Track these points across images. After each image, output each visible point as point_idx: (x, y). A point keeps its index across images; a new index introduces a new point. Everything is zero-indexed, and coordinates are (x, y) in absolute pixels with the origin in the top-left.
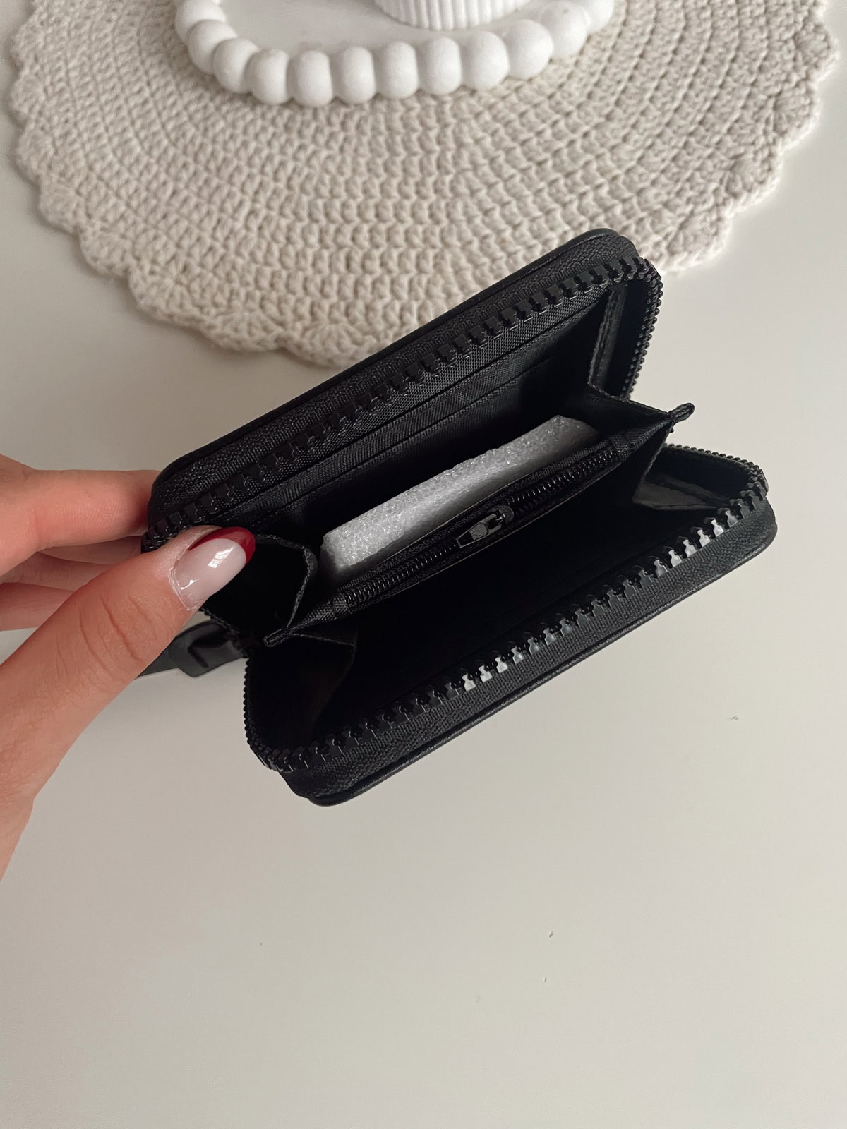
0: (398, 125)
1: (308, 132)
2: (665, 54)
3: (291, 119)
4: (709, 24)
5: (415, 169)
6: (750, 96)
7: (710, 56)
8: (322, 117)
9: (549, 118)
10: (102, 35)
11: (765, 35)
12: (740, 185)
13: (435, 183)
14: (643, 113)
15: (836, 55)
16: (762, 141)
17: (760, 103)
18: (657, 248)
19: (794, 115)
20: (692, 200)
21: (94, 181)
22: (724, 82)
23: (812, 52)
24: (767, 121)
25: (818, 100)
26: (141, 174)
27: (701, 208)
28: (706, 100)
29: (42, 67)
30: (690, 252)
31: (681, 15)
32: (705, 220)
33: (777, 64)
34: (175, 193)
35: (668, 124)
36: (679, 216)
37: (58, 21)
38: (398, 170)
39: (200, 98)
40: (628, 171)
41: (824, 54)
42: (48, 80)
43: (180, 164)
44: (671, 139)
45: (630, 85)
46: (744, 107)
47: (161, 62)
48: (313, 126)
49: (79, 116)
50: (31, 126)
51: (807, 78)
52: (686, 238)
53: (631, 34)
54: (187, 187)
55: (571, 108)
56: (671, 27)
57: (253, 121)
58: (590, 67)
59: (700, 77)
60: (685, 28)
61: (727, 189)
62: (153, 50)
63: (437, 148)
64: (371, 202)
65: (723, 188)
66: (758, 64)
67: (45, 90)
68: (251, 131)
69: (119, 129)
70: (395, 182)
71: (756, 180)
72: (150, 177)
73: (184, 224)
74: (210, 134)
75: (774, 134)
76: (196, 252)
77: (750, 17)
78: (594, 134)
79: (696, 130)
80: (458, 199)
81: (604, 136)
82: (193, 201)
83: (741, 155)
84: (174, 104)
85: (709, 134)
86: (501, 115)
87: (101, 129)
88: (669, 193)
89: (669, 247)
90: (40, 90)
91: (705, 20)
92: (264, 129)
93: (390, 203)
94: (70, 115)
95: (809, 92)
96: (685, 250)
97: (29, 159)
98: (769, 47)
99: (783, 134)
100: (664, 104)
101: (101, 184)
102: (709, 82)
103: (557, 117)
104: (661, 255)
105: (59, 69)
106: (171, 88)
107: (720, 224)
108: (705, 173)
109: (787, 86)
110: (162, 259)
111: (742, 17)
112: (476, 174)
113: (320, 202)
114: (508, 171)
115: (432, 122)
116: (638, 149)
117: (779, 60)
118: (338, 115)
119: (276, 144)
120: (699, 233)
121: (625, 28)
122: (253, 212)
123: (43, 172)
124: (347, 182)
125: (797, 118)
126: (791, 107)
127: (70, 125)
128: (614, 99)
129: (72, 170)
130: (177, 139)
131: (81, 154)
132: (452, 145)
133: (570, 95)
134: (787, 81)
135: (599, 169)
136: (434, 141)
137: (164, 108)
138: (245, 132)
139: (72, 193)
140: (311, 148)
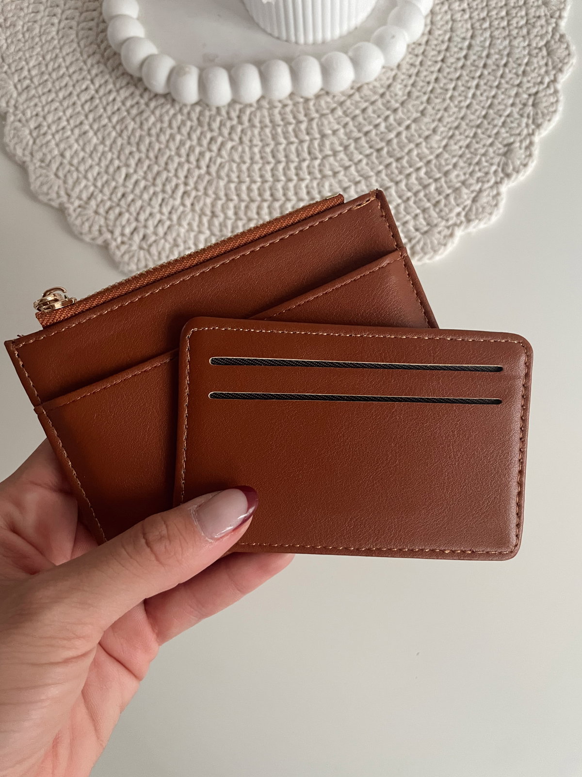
0: (278, 118)
1: (215, 125)
2: (458, 59)
3: (201, 113)
4: (487, 34)
5: (293, 156)
6: (517, 95)
7: (490, 62)
8: (224, 112)
9: (383, 114)
10: (49, 38)
11: (526, 43)
12: (511, 167)
13: (308, 167)
14: (446, 109)
15: (574, 61)
16: (525, 132)
17: (523, 101)
18: (459, 217)
19: (546, 111)
20: (480, 179)
21: (68, 167)
22: (500, 83)
23: (558, 58)
24: (528, 117)
25: (562, 97)
26: (100, 159)
27: (486, 186)
28: (488, 98)
29: (9, 66)
30: (480, 220)
31: (469, 26)
32: (489, 195)
33: (535, 69)
34: (127, 176)
35: (463, 118)
36: (472, 192)
37: (13, 25)
38: (281, 156)
39: (132, 94)
40: (438, 156)
41: (566, 61)
42: (16, 79)
43: (127, 151)
44: (465, 130)
45: (436, 86)
46: (513, 105)
47: (98, 62)
48: (218, 119)
49: (46, 110)
50: (11, 118)
51: (554, 81)
52: (477, 209)
53: (435, 42)
54: (135, 171)
55: (397, 105)
56: (462, 36)
57: (175, 115)
58: (408, 70)
59: (483, 79)
60: (473, 37)
61: (503, 170)
62: (91, 51)
63: (307, 138)
64: (267, 186)
65: (500, 170)
66: (522, 68)
67: (15, 87)
68: (175, 125)
69: (78, 122)
70: (281, 167)
71: (521, 164)
72: (107, 162)
73: (139, 203)
74: (146, 127)
75: (533, 127)
76: (151, 224)
77: (516, 28)
78: (413, 126)
79: (482, 123)
80: (324, 179)
81: (421, 129)
82: (142, 184)
83: (512, 143)
84: (114, 100)
85: (491, 126)
86: (349, 111)
87: (64, 123)
88: (465, 174)
89: (466, 216)
90: (12, 87)
91: (485, 29)
92: (183, 123)
93: (279, 186)
94: (39, 109)
95: (556, 92)
96: (477, 218)
97: (15, 149)
98: (529, 54)
99: (538, 126)
100: (460, 102)
101: (73, 169)
102: (489, 83)
103: (388, 113)
104: (461, 222)
105: (22, 69)
106: (110, 86)
107: (499, 198)
108: (488, 158)
109: (542, 87)
110: (127, 231)
111: (511, 27)
112: (336, 160)
113: (233, 186)
114: (357, 157)
115: (302, 117)
116: (444, 138)
117: (536, 65)
118: (235, 110)
119: (194, 137)
120: (485, 205)
121: (431, 37)
122: (185, 193)
123: (27, 159)
124: (248, 169)
125: (548, 114)
126: (545, 104)
127: (40, 119)
128: (425, 98)
129: (49, 157)
130: (122, 131)
131: (53, 143)
132: (317, 136)
133: (396, 95)
134: (541, 83)
135: (418, 155)
136: (304, 132)
137: (108, 104)
138: (170, 126)
139: (53, 176)
140: (220, 140)
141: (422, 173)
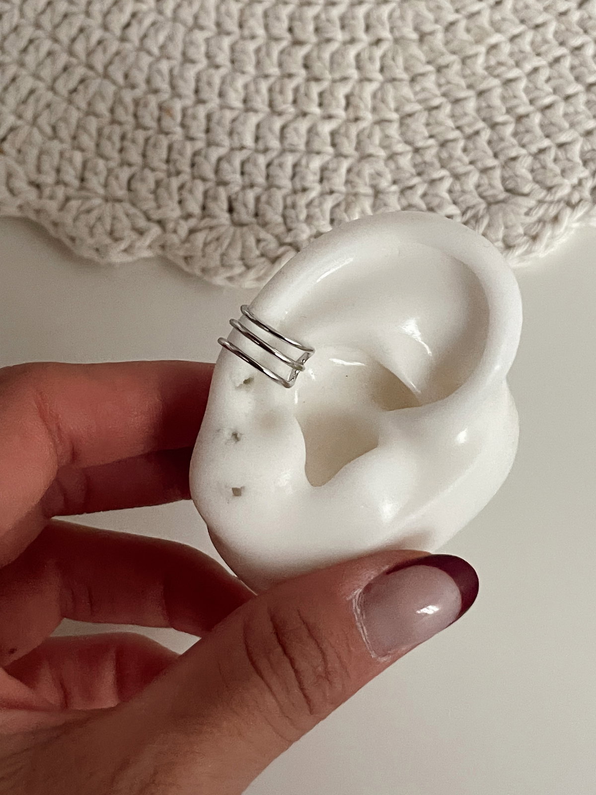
141: (326, 128)
